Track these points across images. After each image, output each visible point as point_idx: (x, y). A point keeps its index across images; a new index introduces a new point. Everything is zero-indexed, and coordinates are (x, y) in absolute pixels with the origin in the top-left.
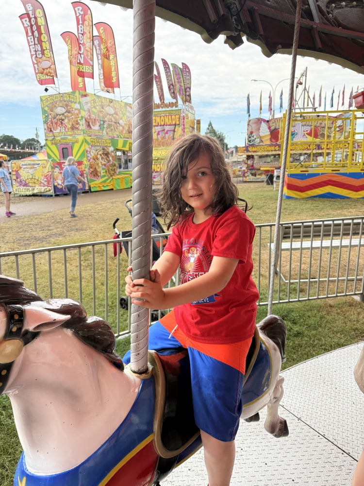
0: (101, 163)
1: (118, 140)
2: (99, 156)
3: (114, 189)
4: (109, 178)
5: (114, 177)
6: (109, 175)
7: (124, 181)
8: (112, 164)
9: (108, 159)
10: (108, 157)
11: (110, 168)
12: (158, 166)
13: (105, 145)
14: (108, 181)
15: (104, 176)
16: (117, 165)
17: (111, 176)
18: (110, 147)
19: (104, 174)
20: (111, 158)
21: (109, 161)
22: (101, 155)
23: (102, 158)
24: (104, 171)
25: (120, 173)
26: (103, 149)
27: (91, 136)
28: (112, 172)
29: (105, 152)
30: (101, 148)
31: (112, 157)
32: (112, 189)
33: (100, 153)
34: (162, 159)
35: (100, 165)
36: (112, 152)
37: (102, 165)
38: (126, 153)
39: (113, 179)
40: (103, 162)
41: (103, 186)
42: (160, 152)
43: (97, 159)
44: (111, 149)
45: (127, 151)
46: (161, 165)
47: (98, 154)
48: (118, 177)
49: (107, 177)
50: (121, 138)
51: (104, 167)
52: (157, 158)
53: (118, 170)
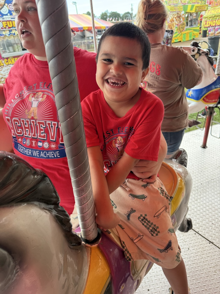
0: (175, 23)
1: (187, 5)
2: (174, 19)
3: (182, 41)
4: (180, 33)
5: (182, 33)
6: (180, 32)
7: (189, 35)
8: (182, 24)
9: (180, 20)
10: (180, 19)
11: (181, 26)
12: (214, 21)
13: (179, 10)
14: (178, 36)
15: (176, 33)
16: (185, 24)
17: (181, 32)
18: (182, 11)
19: (177, 31)
20: (182, 20)
21: (180, 22)
22: (176, 18)
23: (176, 20)
24: (177, 29)
25: (187, 30)
26: (178, 14)
27: (170, 5)
28: (181, 29)
29: (179, 16)
30: (176, 13)
31: (183, 18)
32: (180, 41)
33: (176, 16)
34: (218, 16)
35: (175, 25)
36: (183, 15)
37: (176, 25)
38: (192, 14)
39: (181, 34)
40: (177, 23)
41: (175, 39)
42: (217, 11)
43: (173, 21)
44: (183, 13)
45: (193, 13)
46: (217, 21)
47: (174, 17)
48: (185, 32)
49: (178, 33)
50: (190, 3)
51: (177, 26)
52: (214, 16)
53: (186, 27)
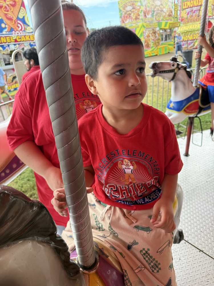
0: (151, 39)
1: (161, 22)
2: (150, 35)
3: (158, 55)
4: (155, 48)
5: (158, 47)
6: (156, 46)
7: (164, 49)
8: (157, 39)
9: (155, 36)
10: (155, 34)
11: (156, 41)
12: (187, 37)
13: (155, 27)
14: (155, 50)
15: (153, 47)
16: (161, 39)
17: (157, 46)
18: (157, 27)
19: (153, 46)
20: (157, 35)
21: (156, 37)
22: (151, 34)
23: (152, 36)
24: (153, 44)
25: (162, 44)
26: (153, 30)
27: (146, 22)
28: (157, 44)
29: (154, 32)
30: (152, 29)
31: (158, 34)
32: (157, 55)
33: (151, 32)
34: (189, 32)
35: (151, 40)
36: (158, 31)
37: (152, 40)
38: (166, 30)
39: (158, 48)
40: (153, 38)
41: (152, 53)
42: (188, 27)
43: (149, 36)
44: (158, 29)
45: (167, 29)
46: (189, 36)
47: (150, 33)
48: (162, 46)
49: (154, 48)
50: (164, 20)
51: (153, 41)
52: (186, 32)
53: (161, 42)
